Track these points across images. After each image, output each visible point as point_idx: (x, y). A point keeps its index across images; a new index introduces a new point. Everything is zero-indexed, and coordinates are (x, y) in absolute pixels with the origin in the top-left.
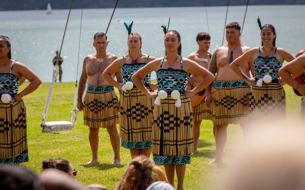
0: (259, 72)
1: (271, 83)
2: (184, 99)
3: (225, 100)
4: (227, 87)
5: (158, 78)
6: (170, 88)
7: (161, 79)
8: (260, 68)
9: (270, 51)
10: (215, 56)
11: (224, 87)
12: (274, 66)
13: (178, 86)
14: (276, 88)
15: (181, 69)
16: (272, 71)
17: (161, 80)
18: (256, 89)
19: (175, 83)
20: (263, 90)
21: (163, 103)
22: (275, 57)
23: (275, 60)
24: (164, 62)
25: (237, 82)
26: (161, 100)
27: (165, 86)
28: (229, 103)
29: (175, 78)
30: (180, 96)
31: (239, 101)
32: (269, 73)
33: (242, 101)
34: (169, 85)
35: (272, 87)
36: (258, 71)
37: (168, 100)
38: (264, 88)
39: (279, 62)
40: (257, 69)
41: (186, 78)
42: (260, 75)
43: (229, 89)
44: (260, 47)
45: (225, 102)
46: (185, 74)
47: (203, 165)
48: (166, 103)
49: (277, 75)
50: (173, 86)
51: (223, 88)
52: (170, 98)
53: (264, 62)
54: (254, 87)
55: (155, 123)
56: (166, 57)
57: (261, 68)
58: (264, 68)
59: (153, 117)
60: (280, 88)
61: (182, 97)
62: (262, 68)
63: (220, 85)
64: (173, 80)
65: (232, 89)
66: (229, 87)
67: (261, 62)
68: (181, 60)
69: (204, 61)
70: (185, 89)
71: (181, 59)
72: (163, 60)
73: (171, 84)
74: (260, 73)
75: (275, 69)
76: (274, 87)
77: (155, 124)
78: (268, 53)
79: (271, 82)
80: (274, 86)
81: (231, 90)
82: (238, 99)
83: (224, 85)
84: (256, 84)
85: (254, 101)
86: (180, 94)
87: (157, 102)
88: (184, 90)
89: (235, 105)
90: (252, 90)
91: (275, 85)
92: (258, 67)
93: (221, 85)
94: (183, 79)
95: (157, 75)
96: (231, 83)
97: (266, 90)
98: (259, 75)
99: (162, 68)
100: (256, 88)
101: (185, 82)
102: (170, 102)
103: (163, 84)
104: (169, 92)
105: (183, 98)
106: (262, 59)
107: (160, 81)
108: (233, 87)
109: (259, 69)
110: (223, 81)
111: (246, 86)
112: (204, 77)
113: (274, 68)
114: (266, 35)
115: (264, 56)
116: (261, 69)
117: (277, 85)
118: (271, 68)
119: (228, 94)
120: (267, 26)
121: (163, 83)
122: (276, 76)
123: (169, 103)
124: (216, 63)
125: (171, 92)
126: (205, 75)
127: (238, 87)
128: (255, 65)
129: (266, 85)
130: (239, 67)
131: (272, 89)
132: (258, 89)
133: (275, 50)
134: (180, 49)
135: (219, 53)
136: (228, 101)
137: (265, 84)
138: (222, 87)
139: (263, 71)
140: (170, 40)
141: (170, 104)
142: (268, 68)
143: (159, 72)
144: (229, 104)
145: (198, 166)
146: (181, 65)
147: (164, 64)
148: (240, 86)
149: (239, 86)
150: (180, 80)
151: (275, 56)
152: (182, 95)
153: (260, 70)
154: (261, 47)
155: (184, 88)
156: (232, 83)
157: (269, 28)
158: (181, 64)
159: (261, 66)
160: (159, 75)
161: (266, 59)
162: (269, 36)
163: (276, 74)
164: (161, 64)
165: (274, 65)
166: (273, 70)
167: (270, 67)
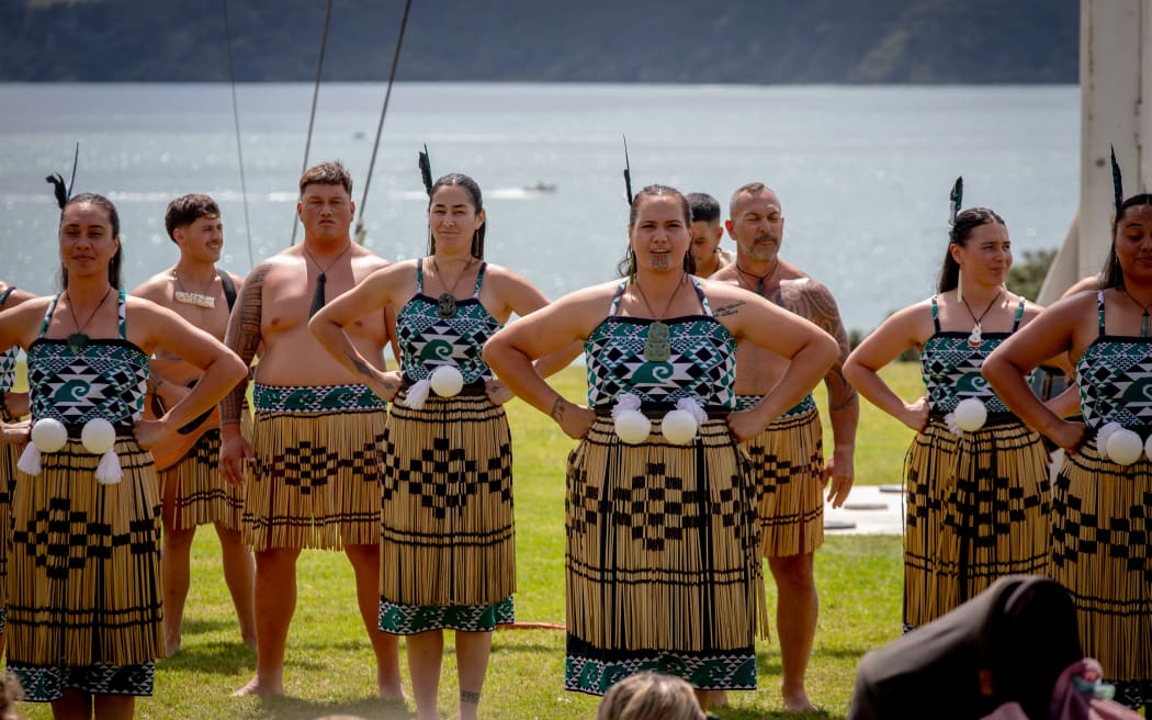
0: (418, 353)
1: (459, 398)
2: (130, 453)
3: (293, 459)
4: (302, 409)
5: (34, 371)
6: (78, 412)
7: (43, 375)
8: (419, 339)
9: (461, 277)
10: (257, 291)
11: (293, 409)
12: (472, 334)
13: (107, 405)
14: (482, 415)
15: (121, 337)
16: (466, 352)
17: (46, 378)
18: (406, 418)
19: (96, 390)
20: (432, 421)
21: (48, 468)
22: (475, 301)
23: (476, 311)
24: (55, 311)
25: (343, 389)
26: (43, 454)
27: (59, 404)
28: (306, 467)
29: (96, 373)
30: (117, 442)
31: (347, 463)
32: (455, 359)
33: (358, 463)
34: (76, 400)
35: (462, 411)
36: (412, 350)
37: (70, 454)
38: (434, 416)
39: (491, 319)
40: (409, 344)
41: (141, 373)
42: (419, 364)
43: (310, 417)
44: (420, 261)
45: (289, 466)
46: (136, 355)
47: (203, 703)
48: (62, 467)
49: (482, 368)
50: (91, 404)
51: (289, 411)
52: (76, 449)
53: (434, 316)
54: (397, 411)
55: (19, 545)
56: (63, 295)
57: (424, 340)
58: (434, 341)
59: (13, 520)
60: (493, 413)
61: (125, 447)
62: (429, 337)
63: (274, 400)
64: (89, 378)
65: (320, 415)
66: (311, 409)
67: (423, 316)
68: (120, 304)
69: (200, 302)
70: (136, 417)
71: (121, 301)
72: (52, 304)
73: (81, 394)
74: (421, 359)
75: (476, 343)
76: (472, 411)
77: (20, 547)
78: (450, 283)
79: (459, 395)
80: (473, 406)
81: (316, 420)
82: (344, 455)
83: (293, 403)
84: (404, 399)
85: (397, 461)
86: (117, 435)
87: (28, 463)
88: (130, 420)
89: (331, 479)
90: (390, 423)
91: (477, 402)
92: (412, 336)
93: (278, 401)
94: (127, 373)
95: (28, 360)
96: (319, 394)
97: (440, 421)
98: (416, 365)
99: (50, 335)
100: (404, 413)
101: (136, 389)
102: (75, 462)
103: (52, 395)
104: (74, 428)
105: (126, 450)
106: (427, 306)
107: (42, 382)
108: (324, 410)
109: (415, 344)
110: (288, 387)
111: (373, 407)
112: (206, 368)
113: (471, 339)
114: (449, 213)
115: (436, 296)
116: (424, 344)
117: (482, 401)
118: (462, 341)
119: (305, 434)
120: (454, 181)
121: (52, 390)
122: (478, 370)
123: (73, 469)
124: (260, 317)
125: (81, 426)
126: (208, 359)
127: (343, 411)
128: (403, 327)
129: (441, 402)
130: (343, 330)
131: (463, 420)
132: (411, 418)
133: (476, 276)
134: (115, 264)
135: (272, 277)
136: (306, 460)
137: (438, 402)
138: (285, 410)
139: (429, 352)
140: (84, 234)
141: (76, 469)
142: (451, 339)
143: (38, 349)
144: (306, 475)
145: (183, 703)
146: (121, 322)
147: (55, 321)
148: (352, 408)
149: (348, 407)
150: (114, 376)
151: (476, 296)
152: (122, 438)
153: (420, 346)
154: (427, 260)
155: (133, 411)
156: (322, 395)
157: (462, 190)
158: (121, 318)
159: (425, 332)
160: (38, 362)
161: (446, 307)
162: (460, 219)
163: (479, 365)
164: (46, 318)
165: (472, 330)
166: (466, 347)
167: (456, 338)
